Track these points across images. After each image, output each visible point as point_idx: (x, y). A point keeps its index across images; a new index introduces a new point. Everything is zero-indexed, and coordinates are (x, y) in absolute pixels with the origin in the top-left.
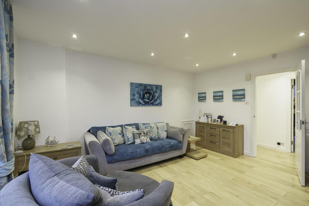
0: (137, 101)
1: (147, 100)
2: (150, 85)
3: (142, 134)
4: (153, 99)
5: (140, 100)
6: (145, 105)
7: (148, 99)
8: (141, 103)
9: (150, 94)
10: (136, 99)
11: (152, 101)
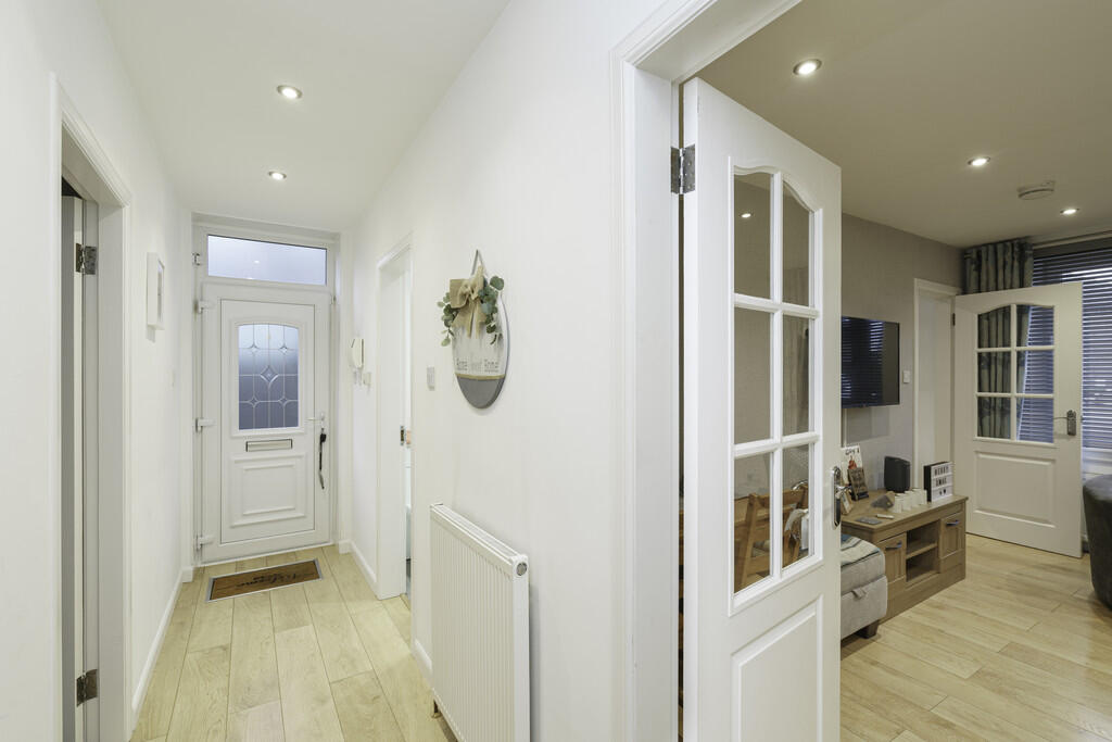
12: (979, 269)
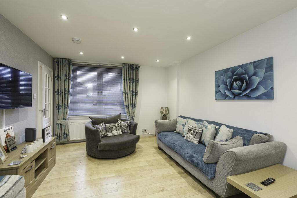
0: (223, 93)
1: (236, 91)
2: (241, 66)
3: (192, 132)
4: (249, 88)
5: (226, 91)
6: (234, 99)
7: (240, 89)
8: (228, 96)
9: (242, 80)
10: (221, 90)
11: (247, 92)
12: (58, 65)
